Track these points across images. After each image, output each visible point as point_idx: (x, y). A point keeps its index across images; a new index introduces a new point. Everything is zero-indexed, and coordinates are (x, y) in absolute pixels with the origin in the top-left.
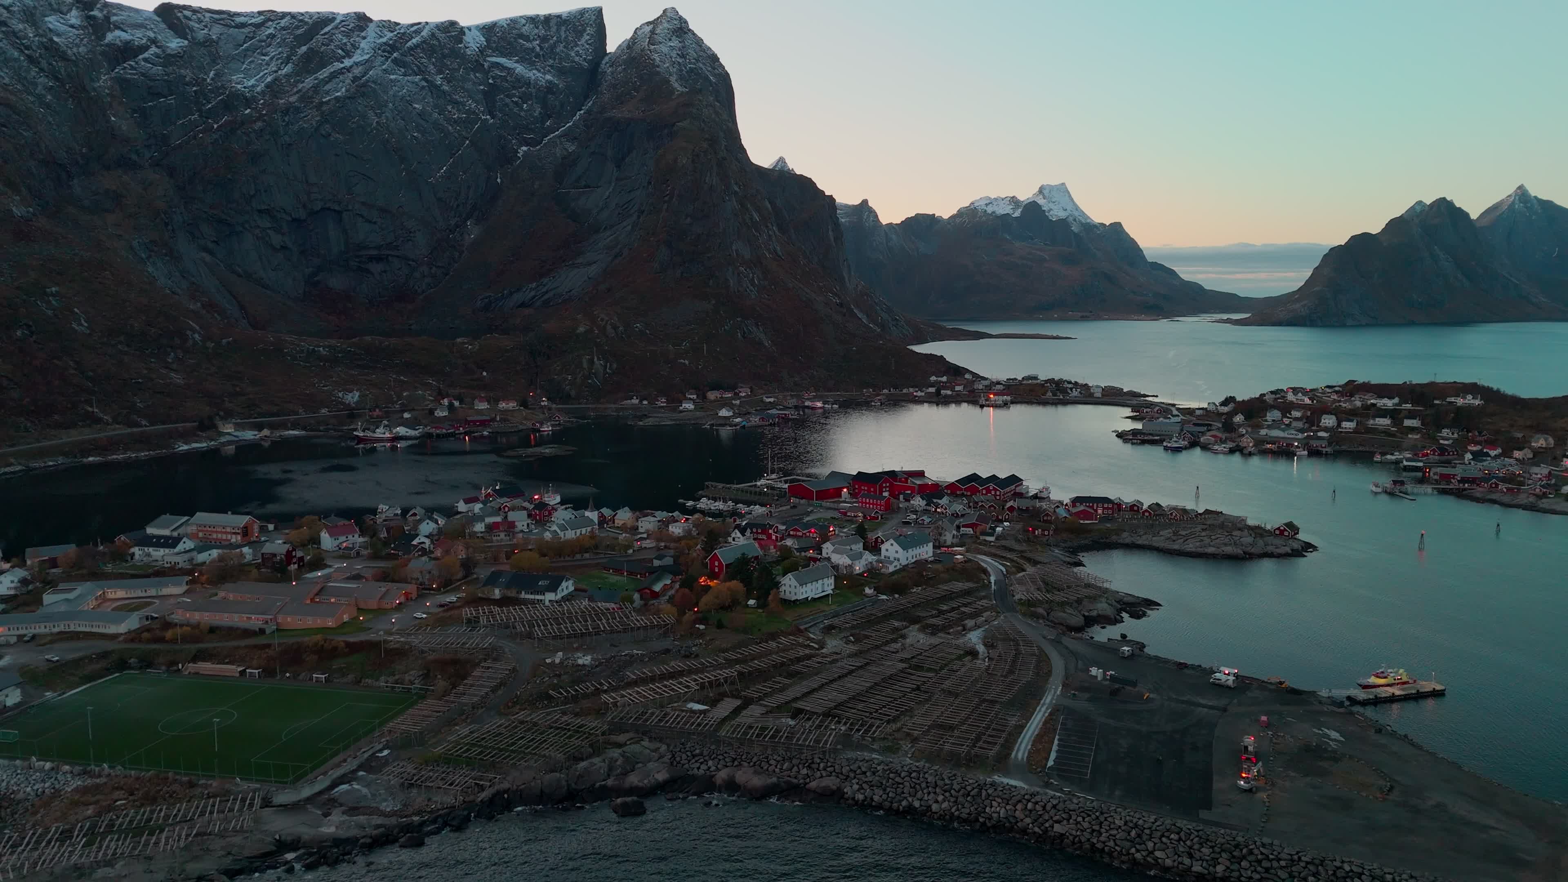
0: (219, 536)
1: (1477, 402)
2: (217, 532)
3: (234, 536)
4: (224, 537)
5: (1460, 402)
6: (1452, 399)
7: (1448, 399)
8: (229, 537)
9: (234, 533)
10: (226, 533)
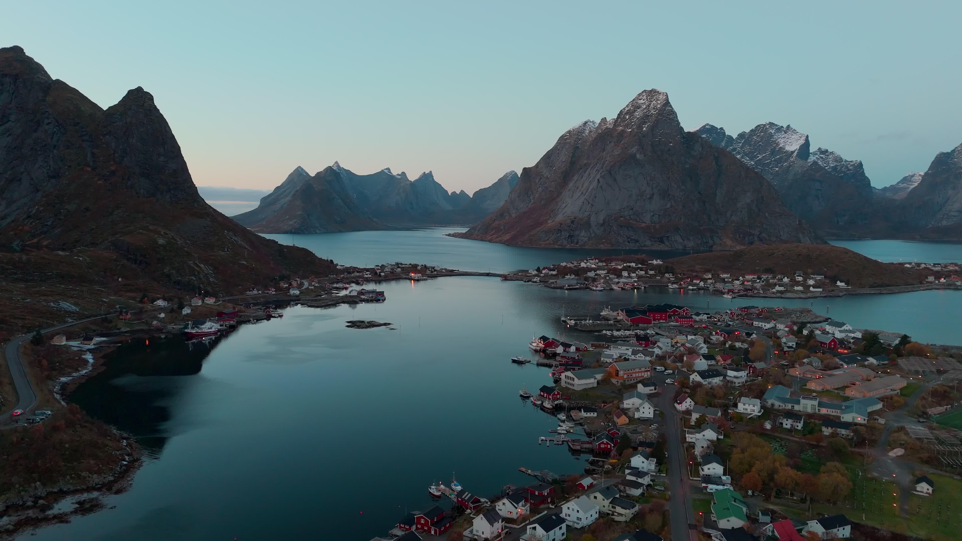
0: (637, 375)
1: (661, 263)
2: (636, 373)
3: (646, 373)
4: (640, 375)
5: (655, 262)
6: (651, 262)
7: (649, 262)
8: (643, 374)
9: (646, 371)
10: (642, 372)
